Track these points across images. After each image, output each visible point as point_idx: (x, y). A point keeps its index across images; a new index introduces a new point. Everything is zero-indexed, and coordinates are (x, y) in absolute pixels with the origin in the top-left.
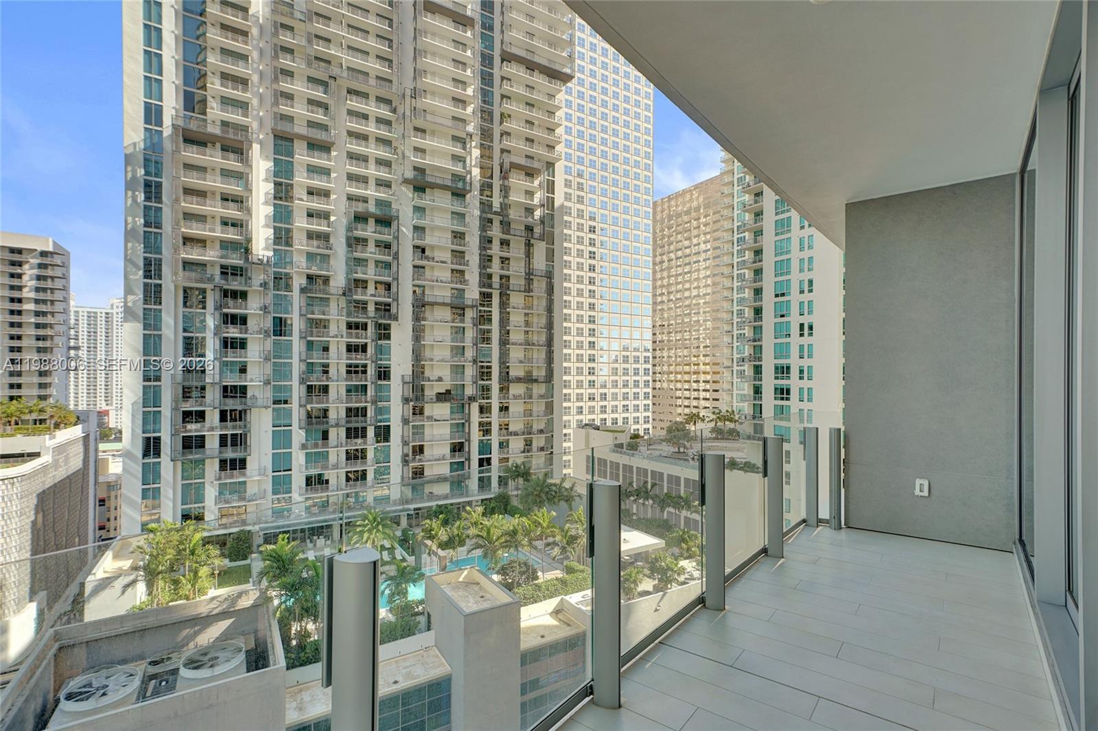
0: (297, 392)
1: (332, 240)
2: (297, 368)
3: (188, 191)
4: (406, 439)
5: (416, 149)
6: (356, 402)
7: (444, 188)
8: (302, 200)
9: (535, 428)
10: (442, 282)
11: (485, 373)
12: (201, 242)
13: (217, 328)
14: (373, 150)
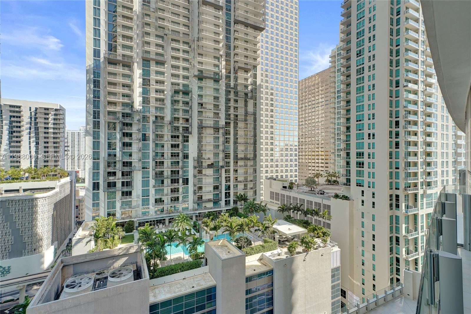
0: (151, 164)
1: (165, 101)
2: (151, 154)
3: (110, 83)
4: (195, 184)
5: (199, 62)
6: (175, 168)
7: (210, 78)
8: (153, 85)
9: (249, 179)
10: (209, 118)
11: (227, 156)
12: (114, 104)
13: (120, 138)
14: (181, 64)
